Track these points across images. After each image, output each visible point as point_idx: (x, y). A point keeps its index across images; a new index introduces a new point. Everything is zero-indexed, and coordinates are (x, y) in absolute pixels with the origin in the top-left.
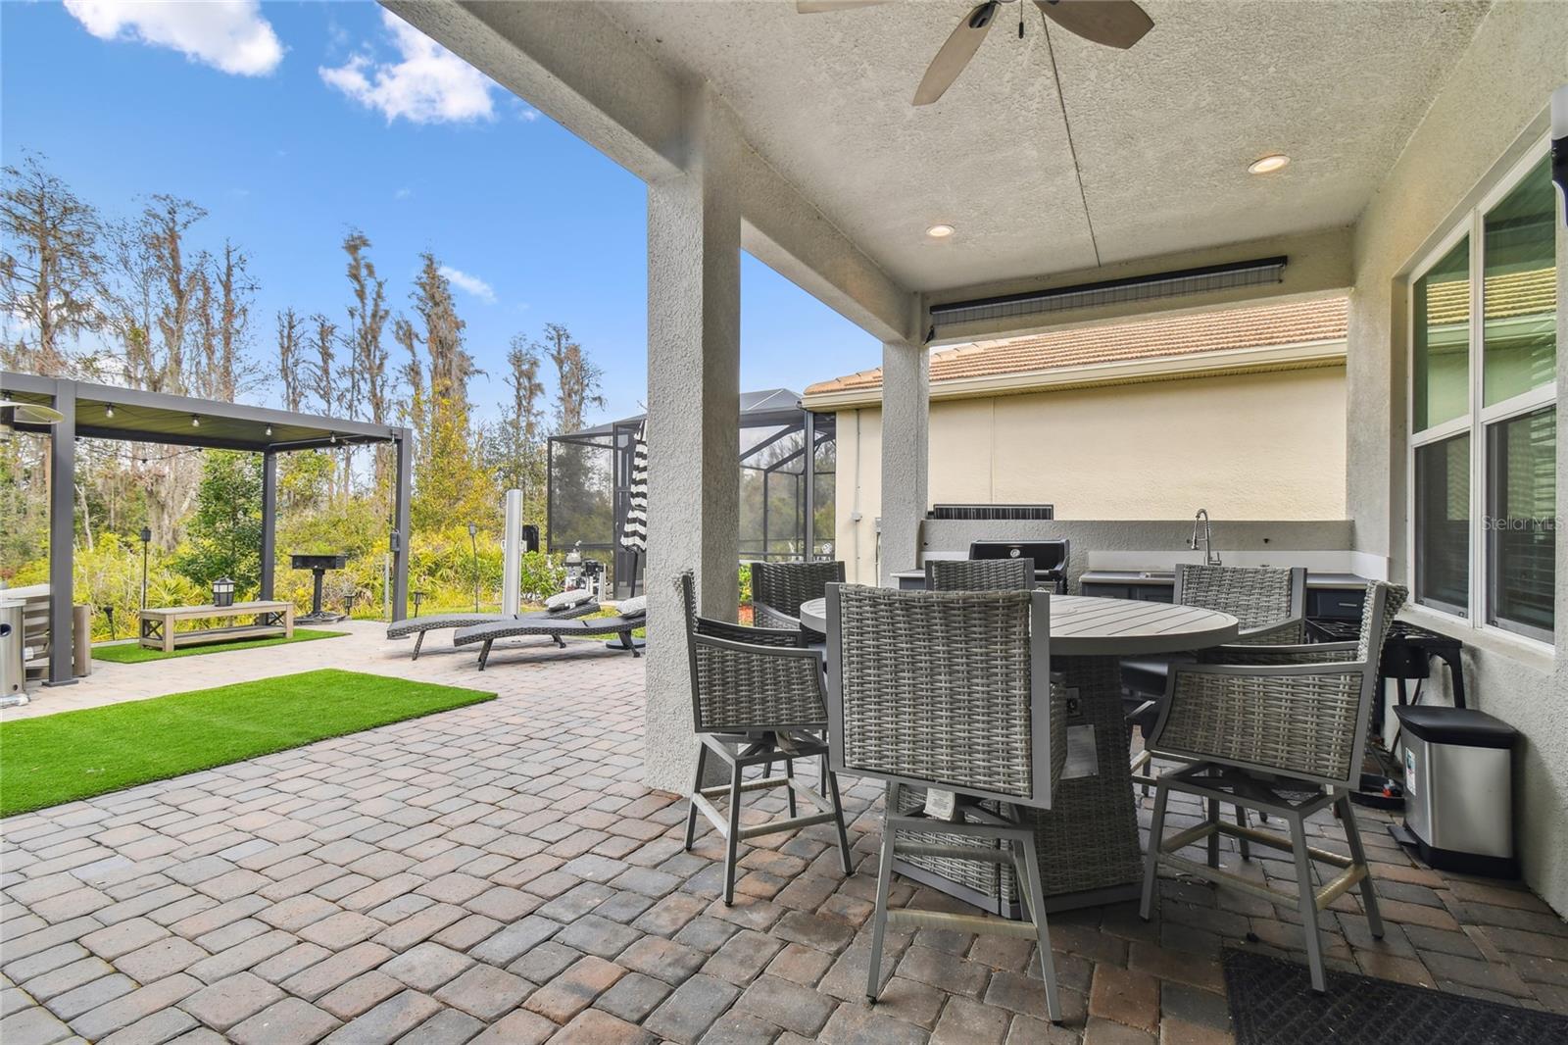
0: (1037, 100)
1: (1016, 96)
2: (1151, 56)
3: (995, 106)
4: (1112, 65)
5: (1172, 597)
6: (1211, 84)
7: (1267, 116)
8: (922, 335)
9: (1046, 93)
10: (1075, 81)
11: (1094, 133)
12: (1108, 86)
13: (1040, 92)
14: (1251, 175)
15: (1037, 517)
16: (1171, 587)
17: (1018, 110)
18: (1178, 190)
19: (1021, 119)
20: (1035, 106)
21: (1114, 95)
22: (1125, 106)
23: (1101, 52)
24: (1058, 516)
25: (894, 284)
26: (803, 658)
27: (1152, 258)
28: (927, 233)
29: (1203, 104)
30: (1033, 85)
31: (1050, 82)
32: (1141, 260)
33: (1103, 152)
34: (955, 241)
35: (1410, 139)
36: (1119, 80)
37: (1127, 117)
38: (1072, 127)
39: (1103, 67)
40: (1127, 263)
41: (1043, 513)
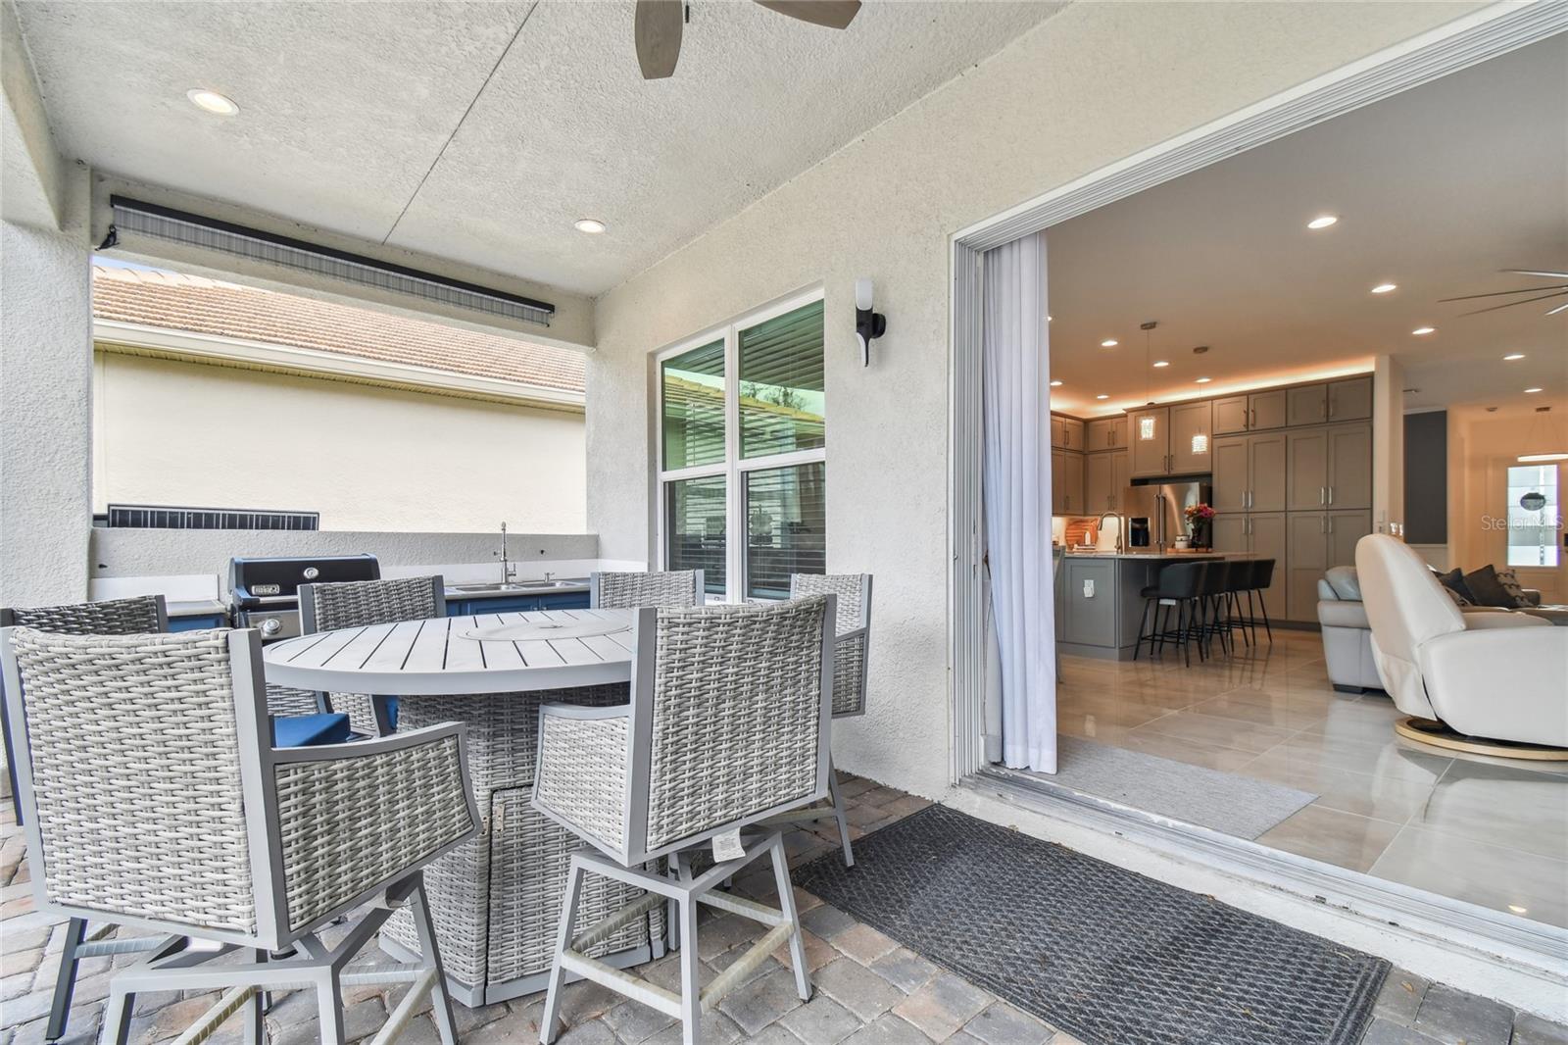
0: (478, 44)
1: (462, 23)
2: (597, 85)
3: (430, 14)
4: (566, 67)
5: (589, 602)
6: (614, 140)
7: (621, 190)
8: (93, 237)
9: (492, 44)
10: (526, 56)
11: (498, 115)
12: (547, 82)
13: (488, 38)
14: (573, 228)
15: (296, 527)
16: (587, 593)
17: (450, 39)
18: (515, 210)
19: (444, 50)
20: (471, 48)
21: (544, 94)
22: (544, 111)
23: (568, 49)
24: (324, 525)
25: (51, 132)
26: (441, 740)
27: (438, 259)
28: (189, 94)
29: (596, 151)
30: (488, 27)
31: (504, 38)
32: (428, 256)
33: (489, 137)
34: (226, 126)
35: (670, 255)
36: (559, 84)
37: (536, 121)
38: (485, 94)
39: (559, 63)
40: (412, 254)
41: (305, 522)
